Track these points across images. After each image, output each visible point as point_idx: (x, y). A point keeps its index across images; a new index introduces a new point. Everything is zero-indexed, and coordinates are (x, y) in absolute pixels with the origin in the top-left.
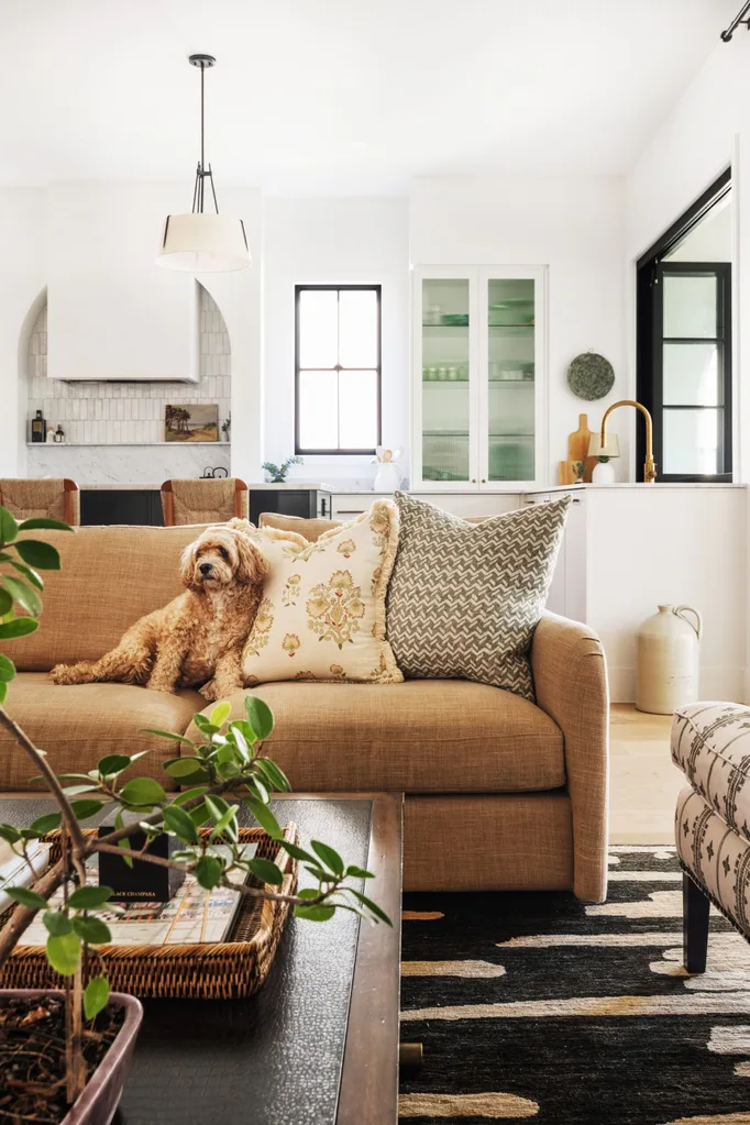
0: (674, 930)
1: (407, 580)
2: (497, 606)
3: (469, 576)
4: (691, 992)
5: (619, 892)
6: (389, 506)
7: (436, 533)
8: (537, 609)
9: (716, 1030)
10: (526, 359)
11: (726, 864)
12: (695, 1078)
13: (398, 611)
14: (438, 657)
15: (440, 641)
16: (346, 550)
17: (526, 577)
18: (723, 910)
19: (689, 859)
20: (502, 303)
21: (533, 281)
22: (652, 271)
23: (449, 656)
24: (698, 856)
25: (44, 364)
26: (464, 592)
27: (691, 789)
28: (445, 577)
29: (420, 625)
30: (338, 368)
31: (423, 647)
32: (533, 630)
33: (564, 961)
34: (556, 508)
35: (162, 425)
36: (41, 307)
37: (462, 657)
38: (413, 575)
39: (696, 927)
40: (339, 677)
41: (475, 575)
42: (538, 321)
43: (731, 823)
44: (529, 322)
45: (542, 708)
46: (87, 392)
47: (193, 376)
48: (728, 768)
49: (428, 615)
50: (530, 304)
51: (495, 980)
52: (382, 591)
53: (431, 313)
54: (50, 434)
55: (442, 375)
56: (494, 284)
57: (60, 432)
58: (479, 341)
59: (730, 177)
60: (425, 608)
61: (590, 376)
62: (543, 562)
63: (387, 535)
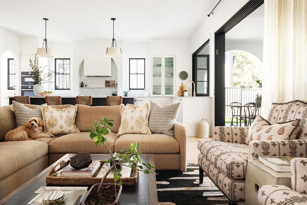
0: (198, 176)
1: (152, 116)
2: (168, 121)
3: (163, 116)
4: (200, 186)
5: (189, 170)
6: (148, 103)
7: (157, 108)
8: (174, 122)
9: (204, 193)
10: (171, 72)
11: (206, 165)
12: (200, 200)
13: (151, 122)
14: (158, 130)
15: (158, 127)
16: (141, 111)
17: (173, 116)
18: (206, 173)
19: (200, 165)
20: (168, 62)
21: (173, 58)
22: (195, 56)
23: (160, 130)
24: (202, 164)
25: (83, 73)
26: (162, 119)
27: (200, 153)
28: (159, 116)
29: (155, 124)
30: (137, 74)
31: (155, 128)
32: (174, 125)
33: (179, 181)
34: (178, 104)
35: (105, 84)
36: (83, 62)
37: (162, 130)
38: (153, 116)
39: (201, 176)
40: (140, 133)
41: (164, 116)
42: (174, 65)
43: (207, 159)
44: (172, 65)
45: (176, 139)
46: (91, 78)
47: (111, 75)
48: (206, 150)
49: (156, 122)
50: (173, 62)
51: (168, 184)
52: (148, 118)
53: (154, 64)
54: (84, 86)
55: (156, 75)
56: (166, 58)
57: (86, 86)
58: (163, 69)
59: (209, 41)
60: (155, 121)
61: (184, 75)
62: (176, 114)
63: (148, 108)
